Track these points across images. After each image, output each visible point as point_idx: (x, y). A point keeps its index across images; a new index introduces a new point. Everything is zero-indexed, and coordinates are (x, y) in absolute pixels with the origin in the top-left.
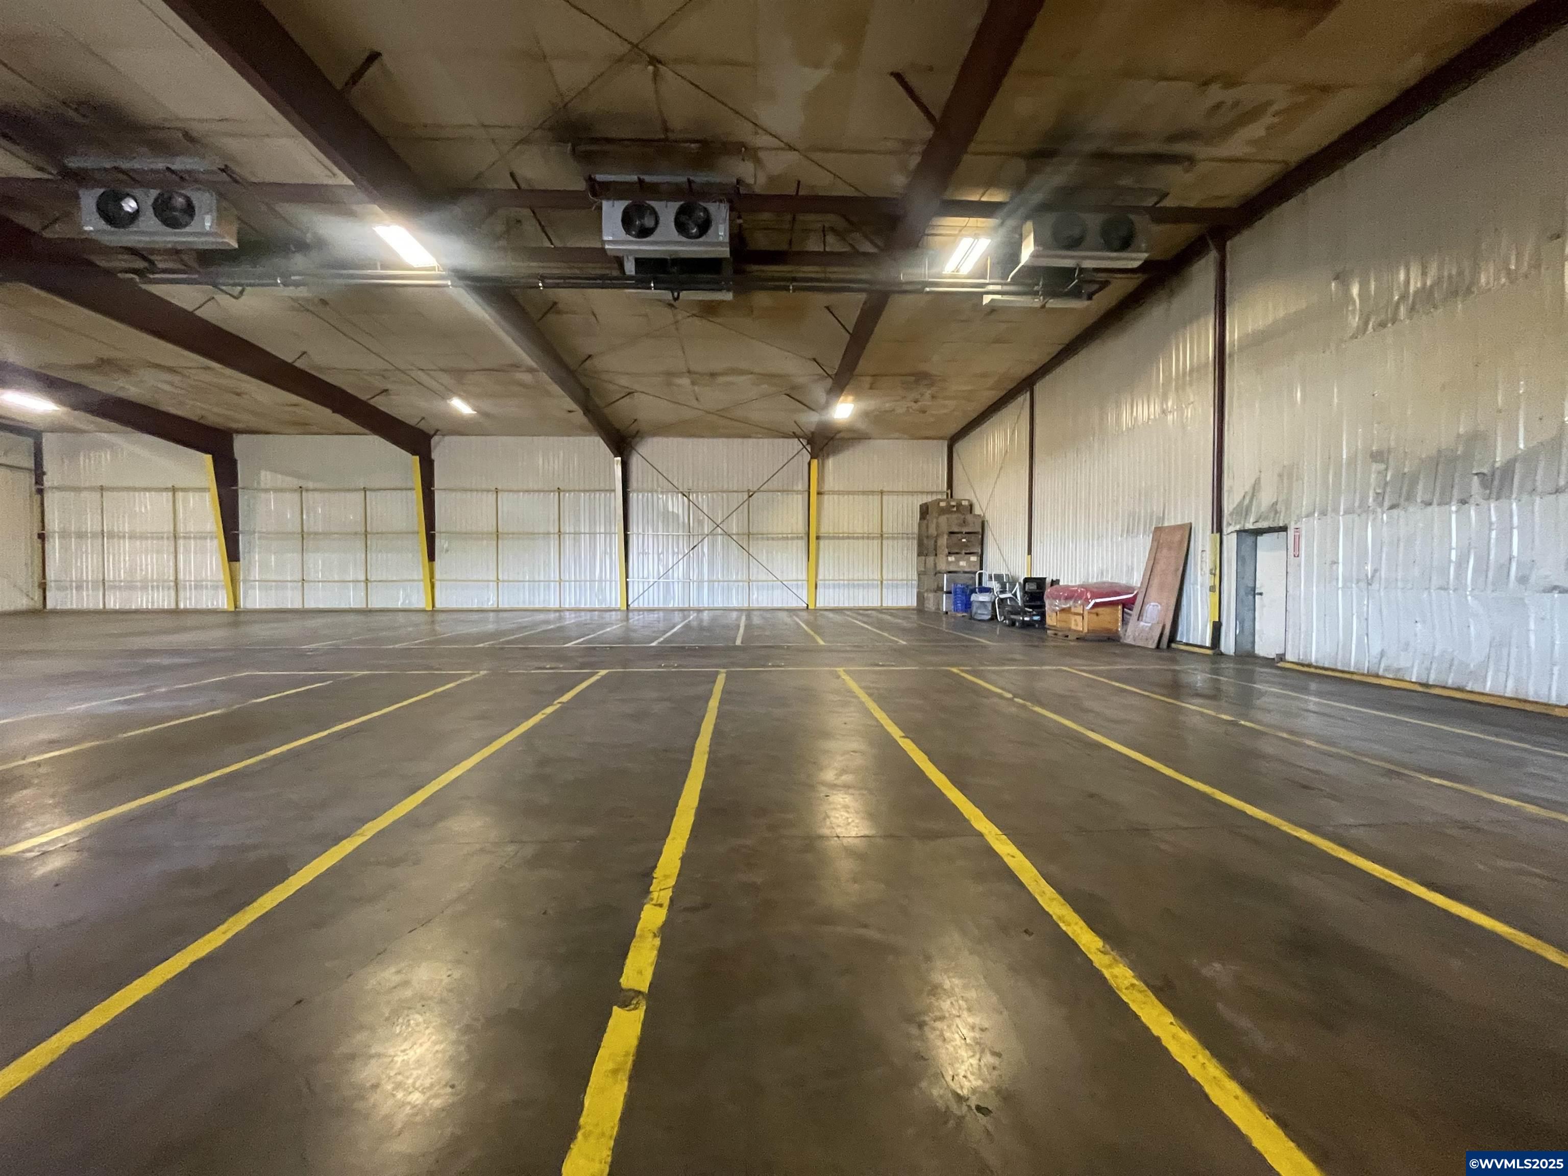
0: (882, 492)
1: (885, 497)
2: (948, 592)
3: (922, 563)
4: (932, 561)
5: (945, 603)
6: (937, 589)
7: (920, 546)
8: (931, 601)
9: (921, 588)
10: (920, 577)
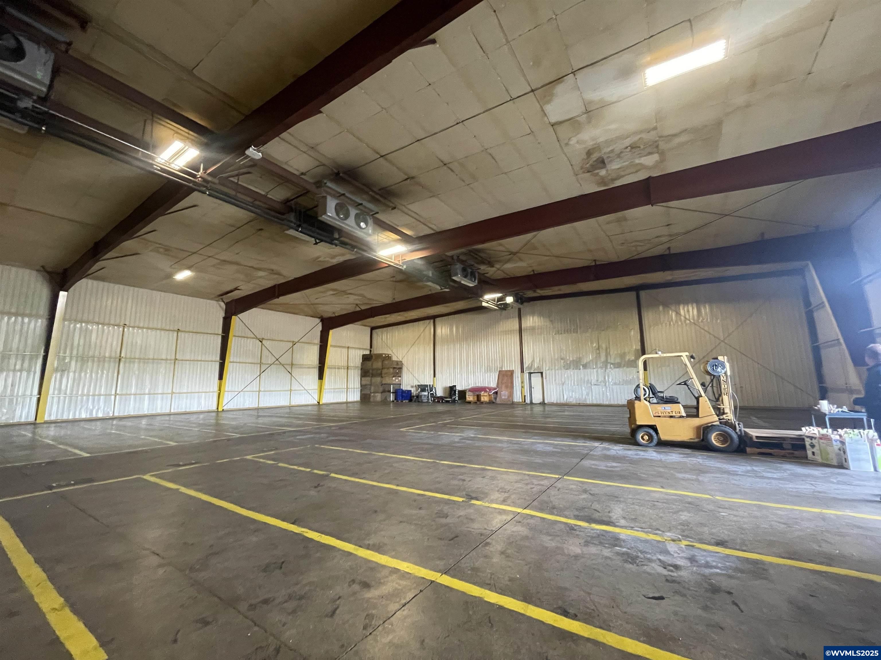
0: (348, 347)
1: (349, 350)
2: (393, 393)
3: (367, 380)
4: (378, 380)
5: (392, 397)
6: (384, 391)
7: (365, 373)
8: (379, 397)
9: (367, 392)
10: (363, 387)
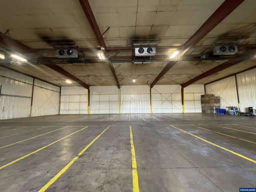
0: (194, 93)
2: (215, 110)
3: (204, 105)
4: (208, 104)
5: (215, 112)
6: (211, 109)
7: (202, 102)
8: (209, 112)
9: (204, 109)
10: (202, 107)
